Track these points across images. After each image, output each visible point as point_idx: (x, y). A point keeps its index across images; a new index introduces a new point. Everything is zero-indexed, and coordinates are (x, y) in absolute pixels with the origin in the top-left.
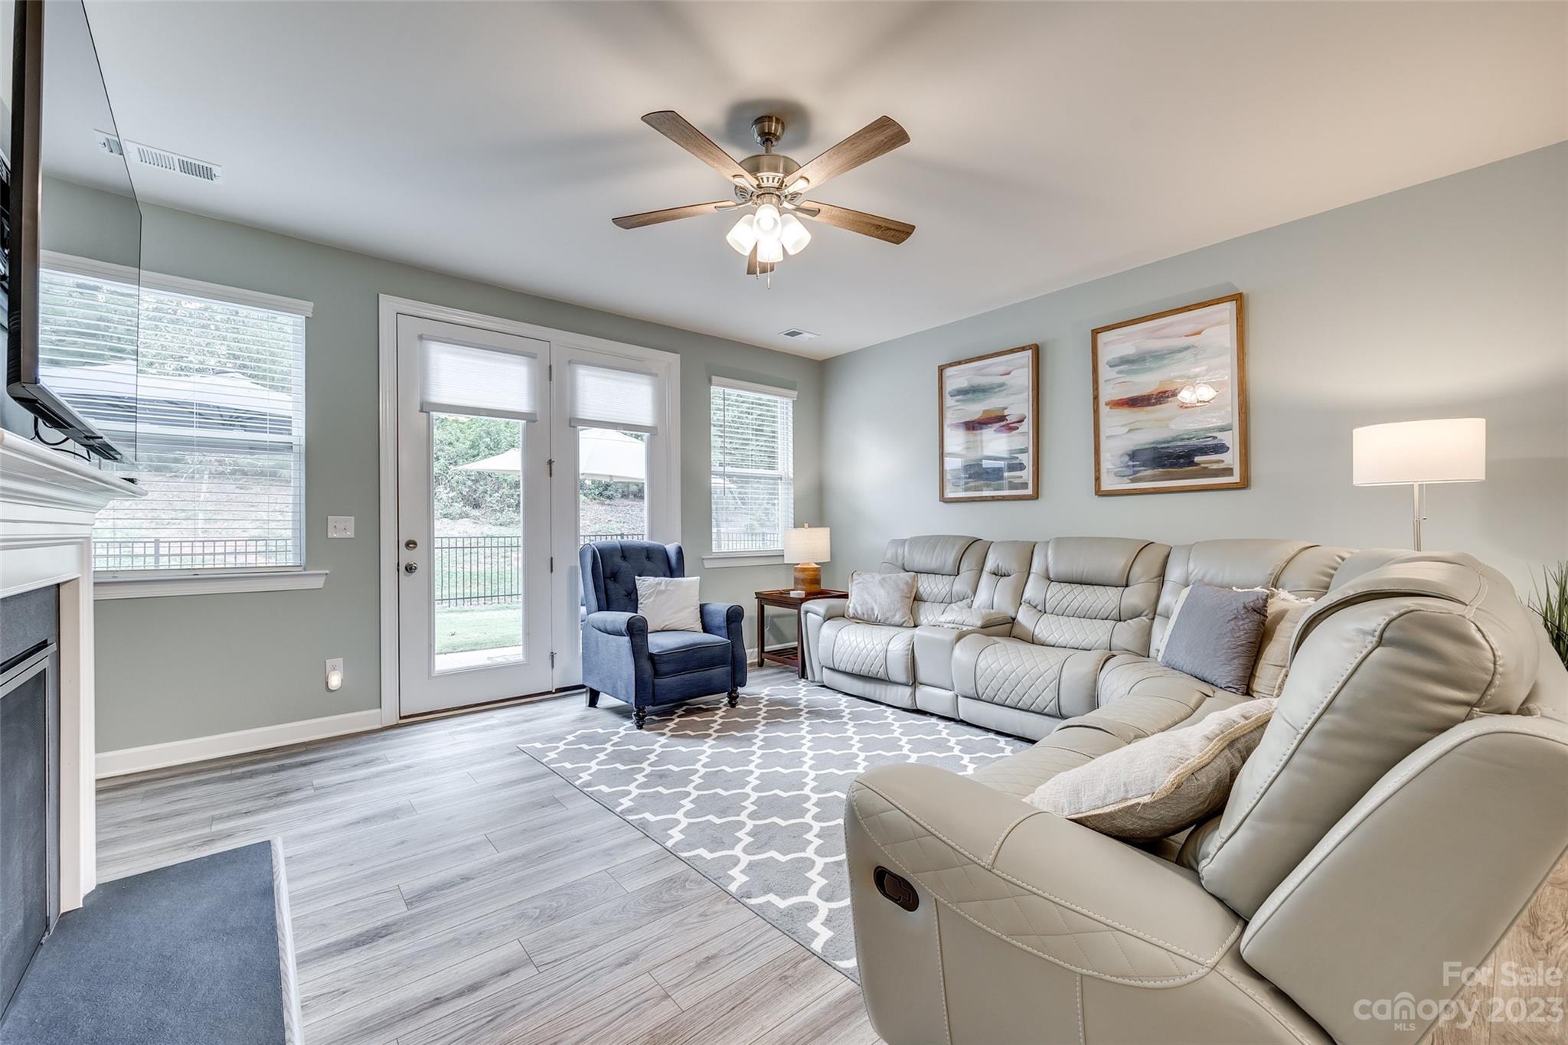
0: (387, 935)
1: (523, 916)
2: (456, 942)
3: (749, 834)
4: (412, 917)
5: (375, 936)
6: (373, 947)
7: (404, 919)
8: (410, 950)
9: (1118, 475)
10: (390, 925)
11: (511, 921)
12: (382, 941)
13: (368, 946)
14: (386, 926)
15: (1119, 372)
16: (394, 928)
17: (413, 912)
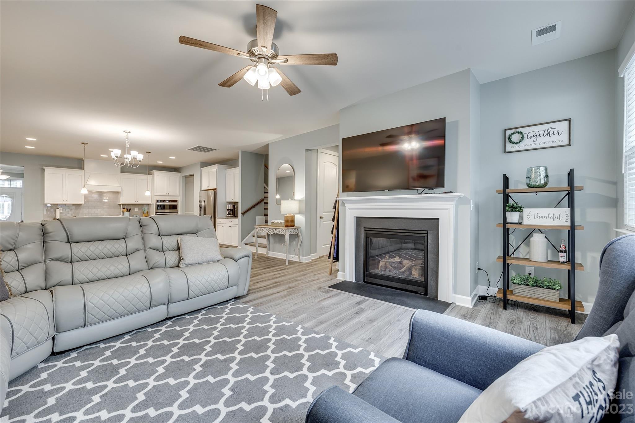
3: (274, 329)
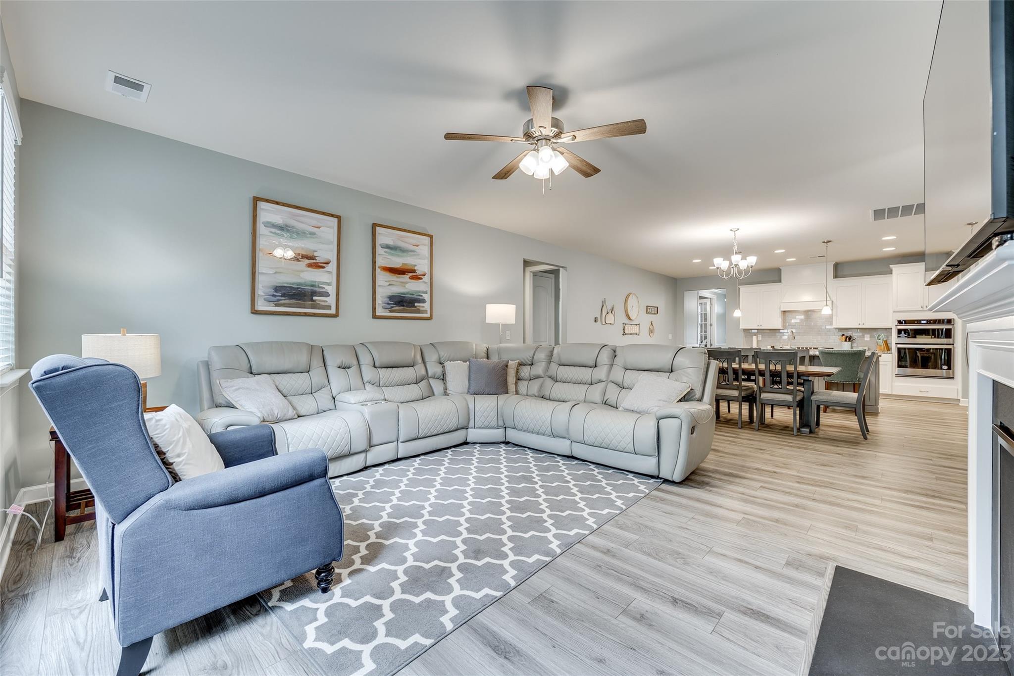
0: (749, 608)
1: (686, 563)
2: (724, 578)
4: (728, 607)
5: (755, 613)
6: (762, 609)
7: (733, 609)
8: (747, 592)
9: (384, 308)
10: (743, 612)
11: (694, 566)
12: (754, 608)
13: (763, 611)
14: (745, 613)
15: (386, 252)
16: (742, 609)
17: (723, 608)
